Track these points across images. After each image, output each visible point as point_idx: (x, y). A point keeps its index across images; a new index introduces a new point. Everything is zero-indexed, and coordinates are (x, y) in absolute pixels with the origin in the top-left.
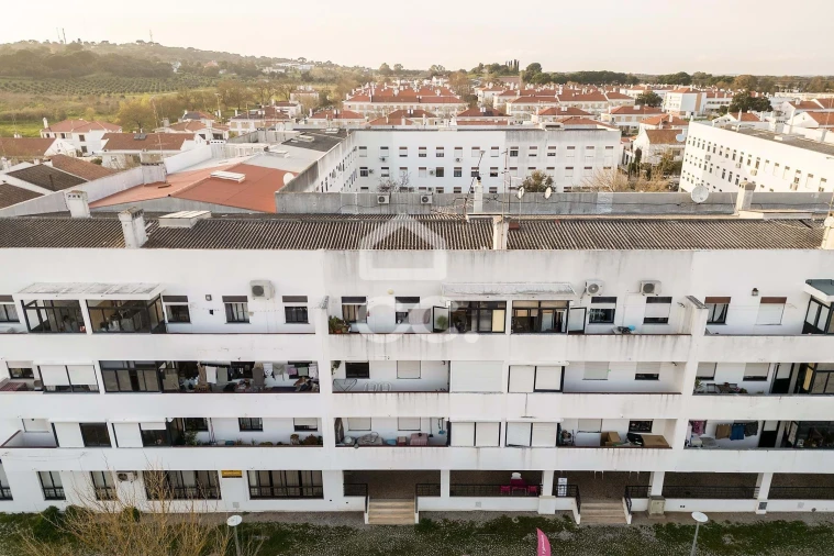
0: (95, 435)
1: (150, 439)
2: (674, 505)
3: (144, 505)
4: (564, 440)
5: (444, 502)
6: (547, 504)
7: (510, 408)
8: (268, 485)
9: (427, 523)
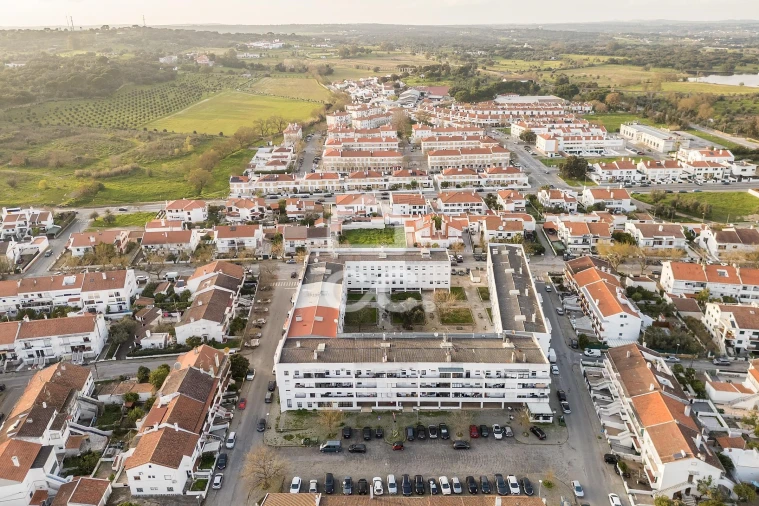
0: (312, 395)
1: (322, 396)
2: (422, 408)
3: (317, 408)
4: (398, 395)
5: (377, 408)
6: (397, 408)
7: (388, 390)
8: (342, 404)
9: (373, 412)
